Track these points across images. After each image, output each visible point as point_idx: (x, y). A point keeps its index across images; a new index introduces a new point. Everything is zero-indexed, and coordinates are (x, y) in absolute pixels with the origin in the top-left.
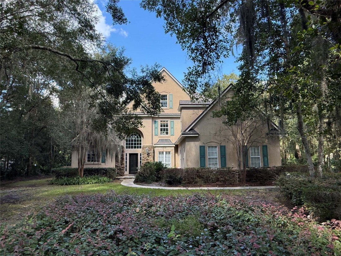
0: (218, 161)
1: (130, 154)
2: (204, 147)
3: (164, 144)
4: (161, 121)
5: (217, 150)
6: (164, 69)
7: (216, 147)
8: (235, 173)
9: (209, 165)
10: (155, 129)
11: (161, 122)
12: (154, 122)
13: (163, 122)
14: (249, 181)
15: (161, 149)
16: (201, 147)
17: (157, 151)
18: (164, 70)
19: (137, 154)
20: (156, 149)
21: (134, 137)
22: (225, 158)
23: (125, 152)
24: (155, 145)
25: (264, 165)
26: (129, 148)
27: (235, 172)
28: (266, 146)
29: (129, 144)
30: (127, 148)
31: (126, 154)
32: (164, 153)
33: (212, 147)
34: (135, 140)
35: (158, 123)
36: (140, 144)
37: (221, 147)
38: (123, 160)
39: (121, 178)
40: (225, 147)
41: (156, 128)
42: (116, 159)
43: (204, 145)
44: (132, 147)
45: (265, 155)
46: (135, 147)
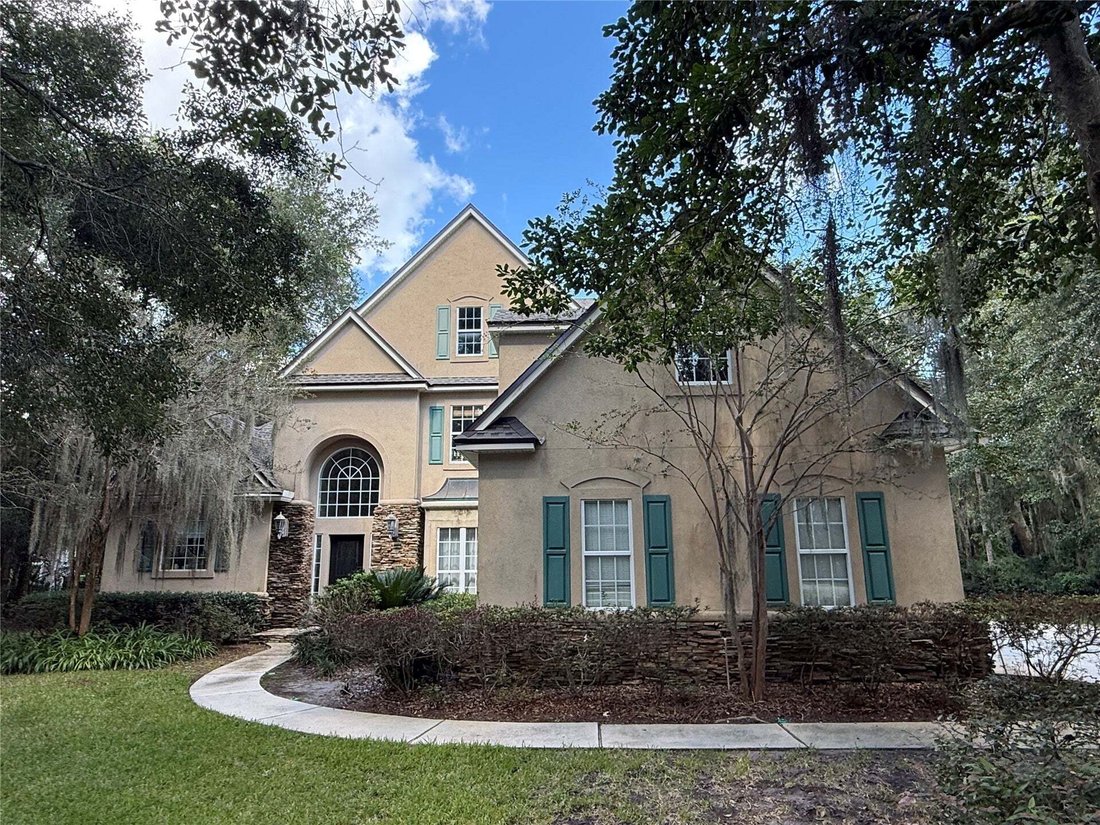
0: (635, 574)
1: (335, 539)
2: (564, 503)
3: (464, 499)
4: (455, 408)
5: (632, 517)
6: (471, 211)
7: (625, 503)
8: (717, 633)
9: (587, 591)
10: (431, 441)
11: (457, 413)
12: (427, 412)
13: (462, 413)
14: (790, 680)
15: (449, 520)
16: (548, 503)
17: (434, 525)
18: (471, 217)
19: (360, 538)
20: (429, 516)
21: (353, 471)
22: (669, 557)
23: (315, 531)
24: (424, 500)
25: (871, 592)
26: (332, 514)
27: (715, 628)
28: (879, 499)
29: (333, 499)
30: (323, 514)
31: (319, 537)
32: (463, 532)
33: (605, 503)
34: (355, 485)
35: (442, 416)
36: (375, 498)
37: (648, 502)
38: (300, 562)
39: (273, 636)
40: (665, 502)
41: (434, 435)
42: (270, 558)
43: (564, 494)
44: (343, 512)
45: (876, 546)
46: (354, 512)
